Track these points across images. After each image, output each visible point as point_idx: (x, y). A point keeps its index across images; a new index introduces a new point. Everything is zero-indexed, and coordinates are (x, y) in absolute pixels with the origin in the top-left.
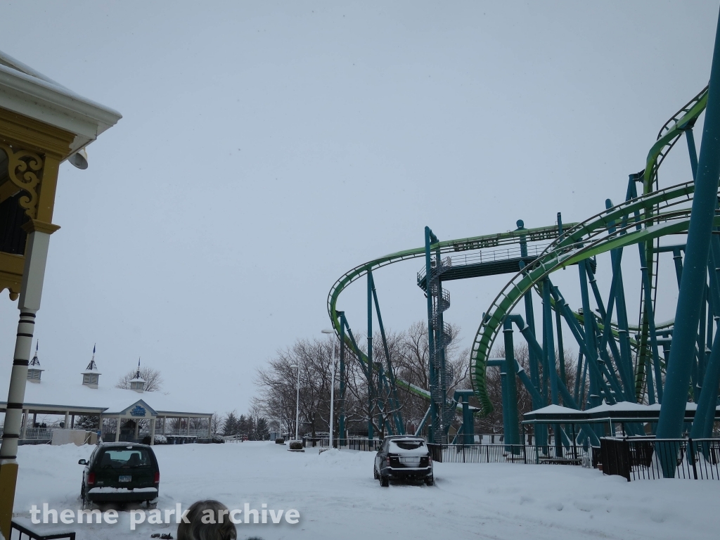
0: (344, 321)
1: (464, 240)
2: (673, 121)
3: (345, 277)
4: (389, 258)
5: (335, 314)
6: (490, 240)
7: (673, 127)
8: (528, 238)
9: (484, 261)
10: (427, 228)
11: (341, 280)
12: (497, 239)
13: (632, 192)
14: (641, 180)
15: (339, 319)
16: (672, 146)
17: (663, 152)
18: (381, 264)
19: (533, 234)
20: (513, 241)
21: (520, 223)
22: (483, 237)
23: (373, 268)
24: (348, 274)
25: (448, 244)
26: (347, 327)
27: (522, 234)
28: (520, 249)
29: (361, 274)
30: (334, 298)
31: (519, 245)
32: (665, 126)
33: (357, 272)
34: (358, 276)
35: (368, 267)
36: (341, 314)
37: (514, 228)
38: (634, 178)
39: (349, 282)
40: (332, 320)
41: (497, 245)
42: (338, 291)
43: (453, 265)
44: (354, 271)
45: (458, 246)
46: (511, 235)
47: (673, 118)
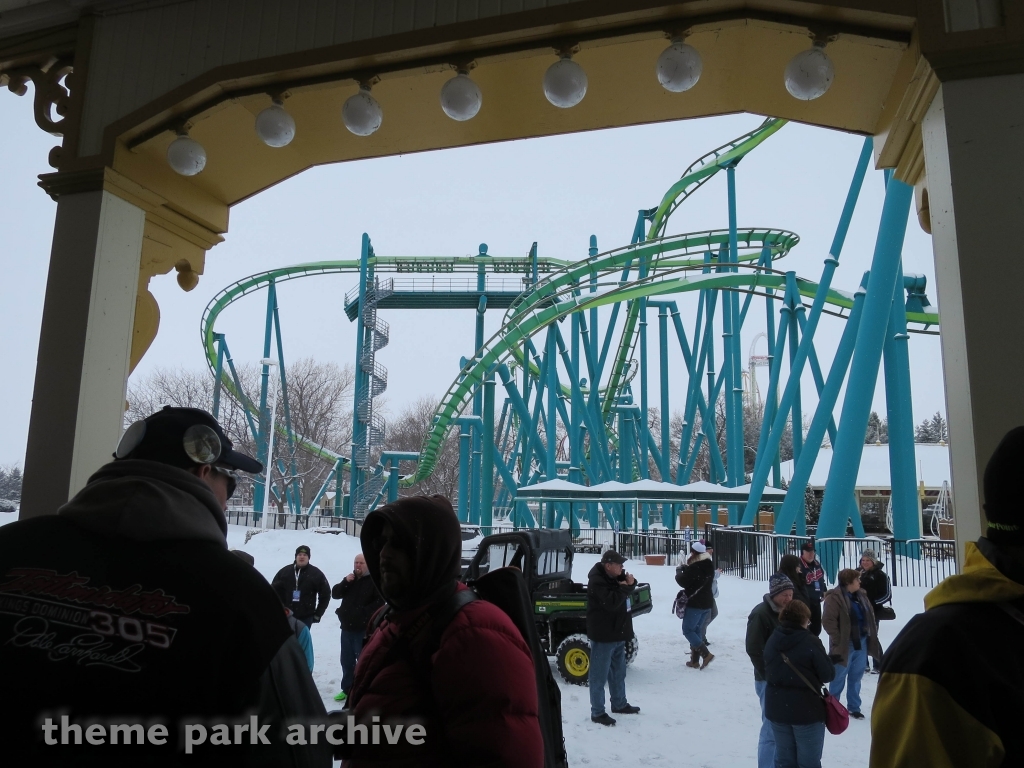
0: (223, 347)
1: (410, 258)
2: (713, 155)
3: (236, 285)
4: (305, 269)
5: (211, 336)
6: (444, 263)
7: (712, 163)
8: (489, 268)
9: (437, 289)
10: (365, 236)
11: (228, 290)
12: (452, 264)
13: (639, 232)
14: (651, 219)
15: (216, 345)
16: (700, 185)
17: (688, 190)
18: (291, 275)
19: (498, 264)
20: (472, 270)
21: (483, 248)
22: (435, 259)
23: (277, 279)
24: (240, 283)
25: (389, 261)
26: (228, 356)
27: (482, 262)
28: (476, 281)
29: (260, 285)
30: (214, 314)
31: (476, 275)
32: (700, 159)
33: (255, 282)
34: (255, 287)
35: (271, 277)
36: (219, 337)
37: (475, 253)
38: (645, 214)
39: (241, 293)
40: (206, 344)
41: (452, 271)
42: (221, 305)
43: (395, 289)
44: (251, 279)
45: (402, 265)
46: (471, 261)
47: (714, 152)
